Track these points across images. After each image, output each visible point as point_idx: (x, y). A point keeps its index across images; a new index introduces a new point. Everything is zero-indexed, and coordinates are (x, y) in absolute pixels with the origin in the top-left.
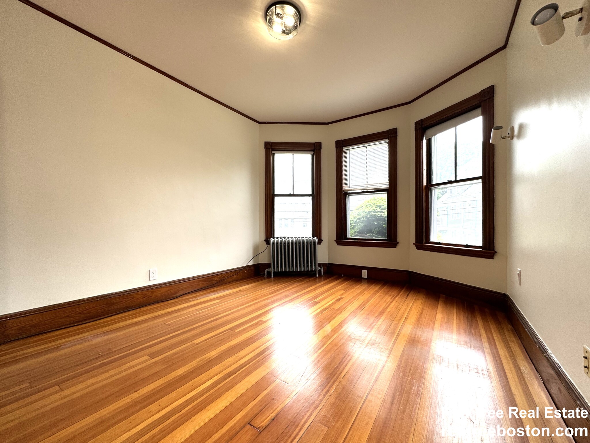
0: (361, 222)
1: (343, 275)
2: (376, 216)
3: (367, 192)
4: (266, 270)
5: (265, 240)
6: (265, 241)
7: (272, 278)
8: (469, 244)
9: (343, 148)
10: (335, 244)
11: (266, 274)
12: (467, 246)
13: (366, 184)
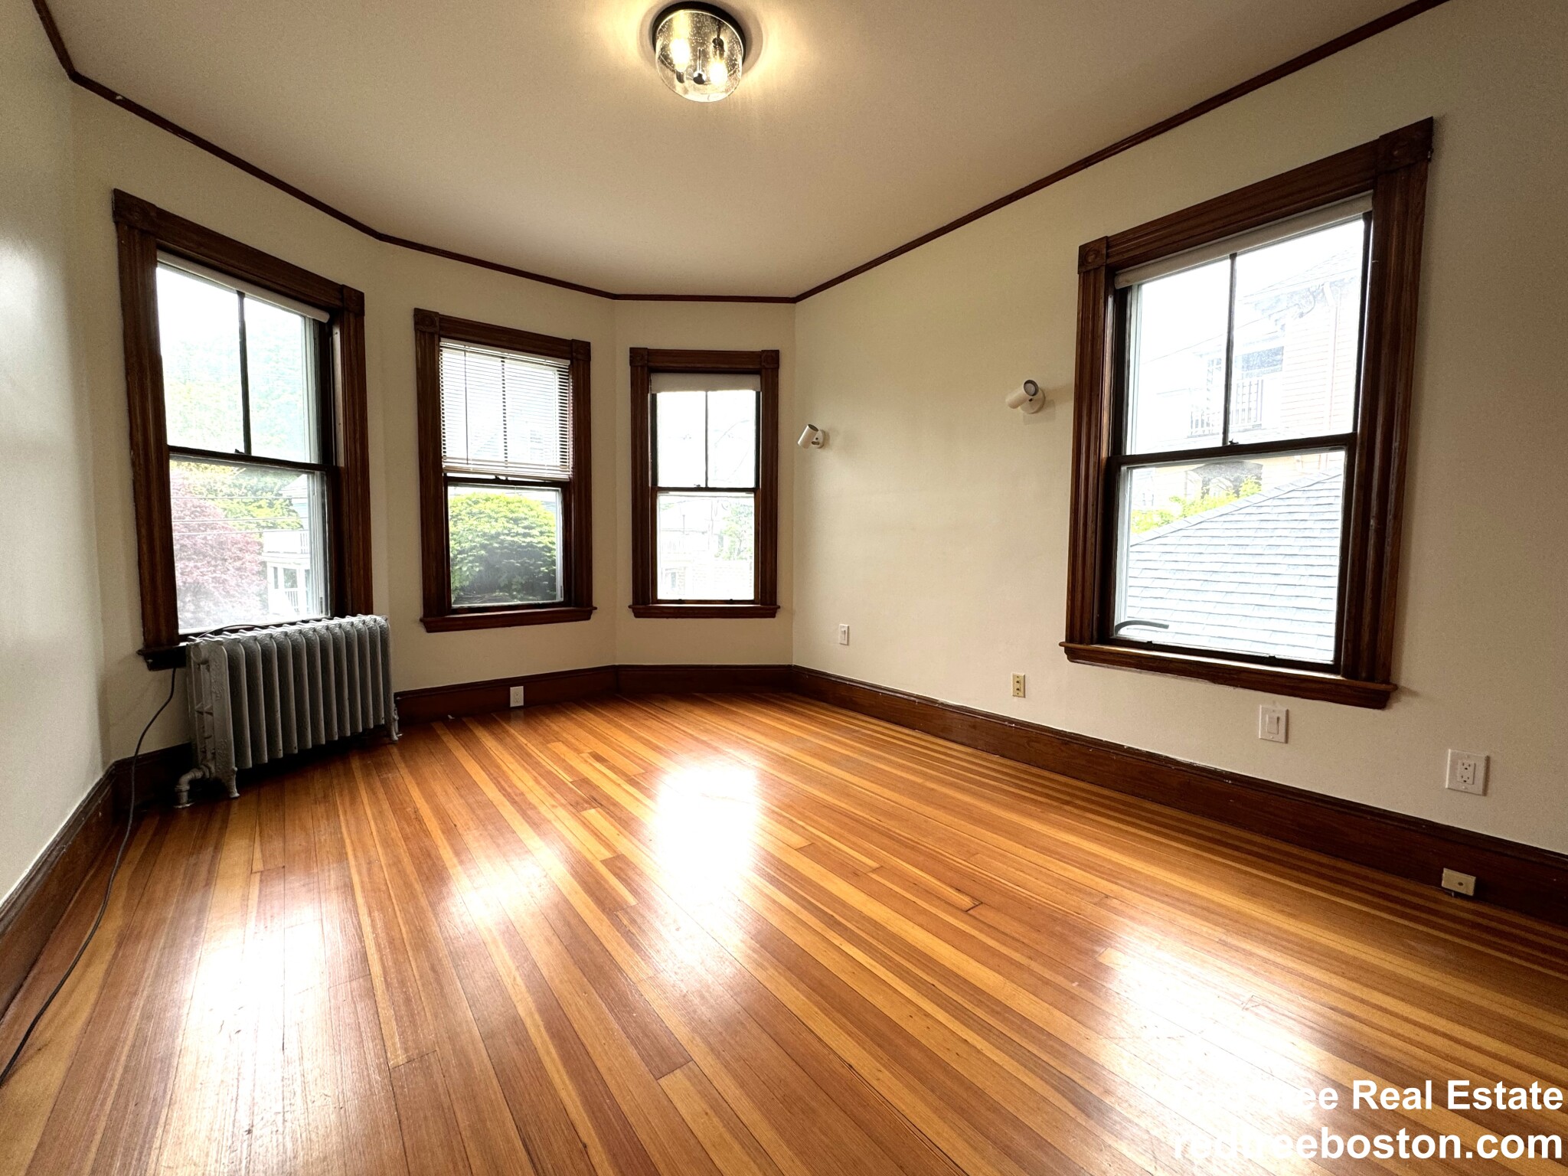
0: (470, 562)
1: (450, 717)
2: (513, 546)
3: (507, 482)
4: (186, 778)
5: (140, 653)
6: (141, 658)
7: (236, 798)
8: (734, 599)
9: (442, 339)
10: (422, 630)
11: (185, 797)
12: (731, 602)
13: (504, 459)
